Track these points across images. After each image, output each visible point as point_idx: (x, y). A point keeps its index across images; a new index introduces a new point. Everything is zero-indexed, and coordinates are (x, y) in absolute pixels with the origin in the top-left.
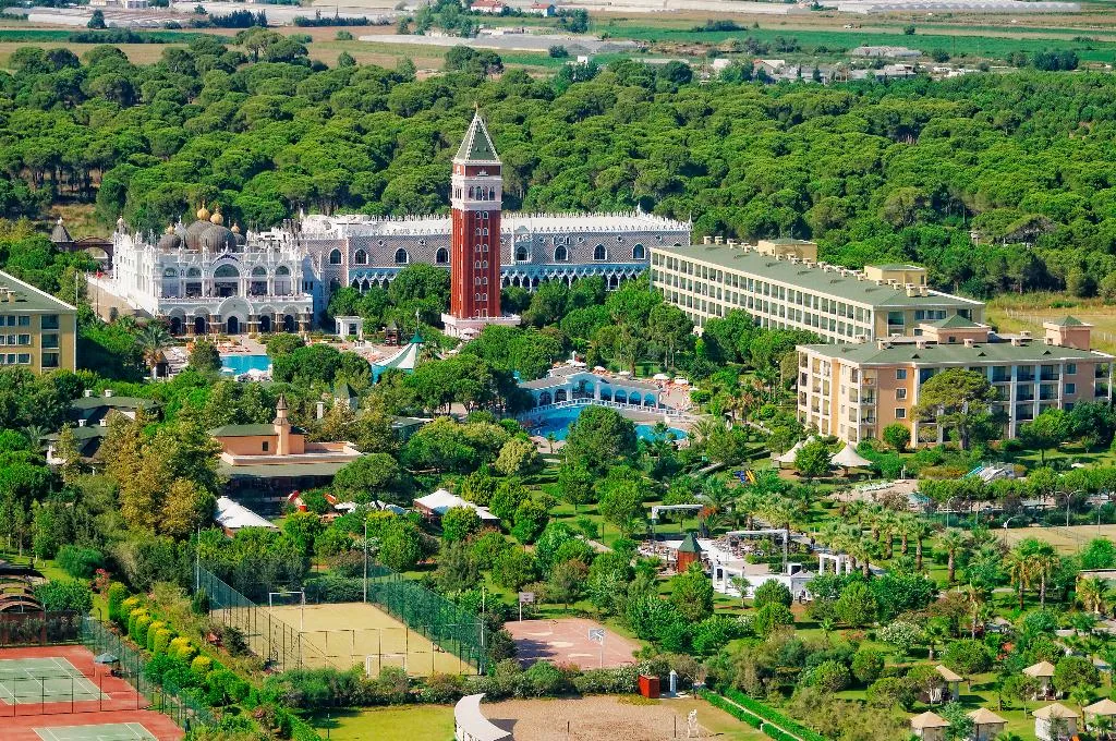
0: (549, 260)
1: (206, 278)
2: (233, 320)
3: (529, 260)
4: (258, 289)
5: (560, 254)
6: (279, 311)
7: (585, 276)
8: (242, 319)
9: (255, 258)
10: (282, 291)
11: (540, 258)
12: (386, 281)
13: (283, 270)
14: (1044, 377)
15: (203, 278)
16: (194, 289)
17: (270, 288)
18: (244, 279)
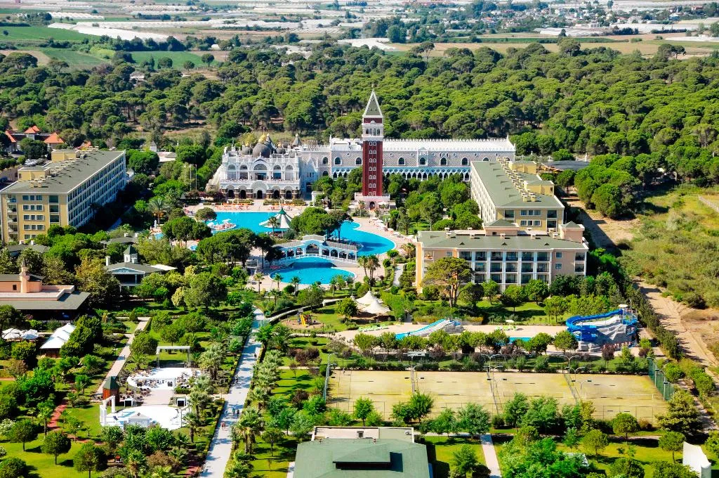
0: (436, 164)
1: (250, 171)
2: (260, 192)
3: (427, 164)
4: (277, 177)
5: (443, 162)
6: (282, 188)
7: (451, 174)
8: (264, 192)
9: (286, 161)
10: (289, 178)
11: (432, 163)
12: (346, 174)
13: (289, 167)
14: (539, 259)
15: (248, 171)
16: (244, 176)
17: (283, 176)
18: (269, 171)
